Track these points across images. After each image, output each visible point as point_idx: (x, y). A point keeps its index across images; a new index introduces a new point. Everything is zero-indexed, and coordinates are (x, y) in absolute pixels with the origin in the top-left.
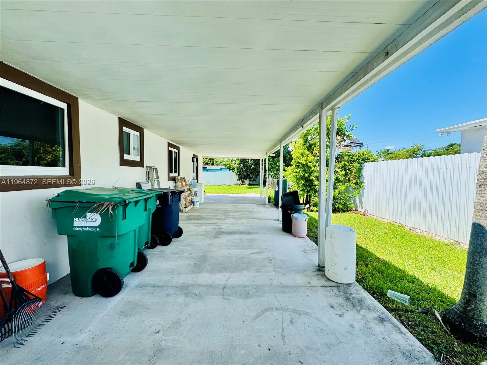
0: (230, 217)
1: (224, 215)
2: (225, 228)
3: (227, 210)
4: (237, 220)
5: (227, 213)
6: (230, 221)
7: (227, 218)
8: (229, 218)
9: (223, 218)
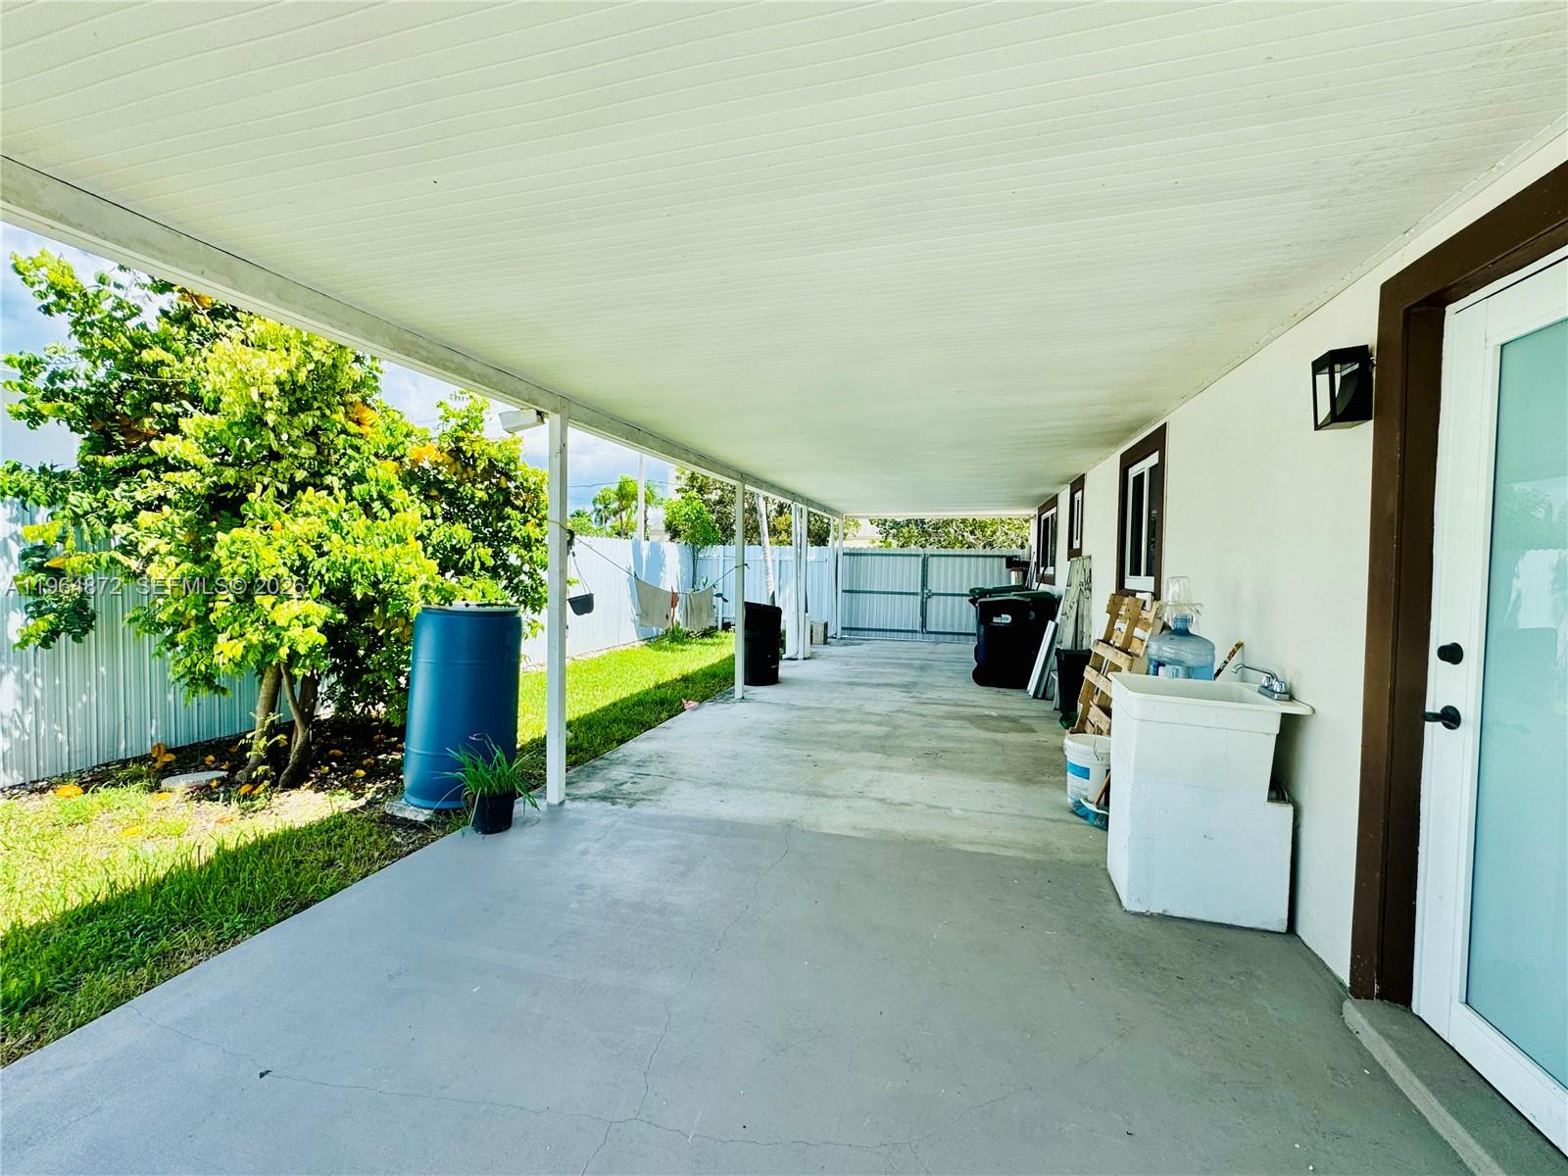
0: (878, 718)
1: (896, 727)
2: (896, 692)
3: (883, 750)
4: (859, 709)
5: (887, 736)
6: (880, 708)
7: (887, 715)
8: (880, 715)
9: (900, 714)
